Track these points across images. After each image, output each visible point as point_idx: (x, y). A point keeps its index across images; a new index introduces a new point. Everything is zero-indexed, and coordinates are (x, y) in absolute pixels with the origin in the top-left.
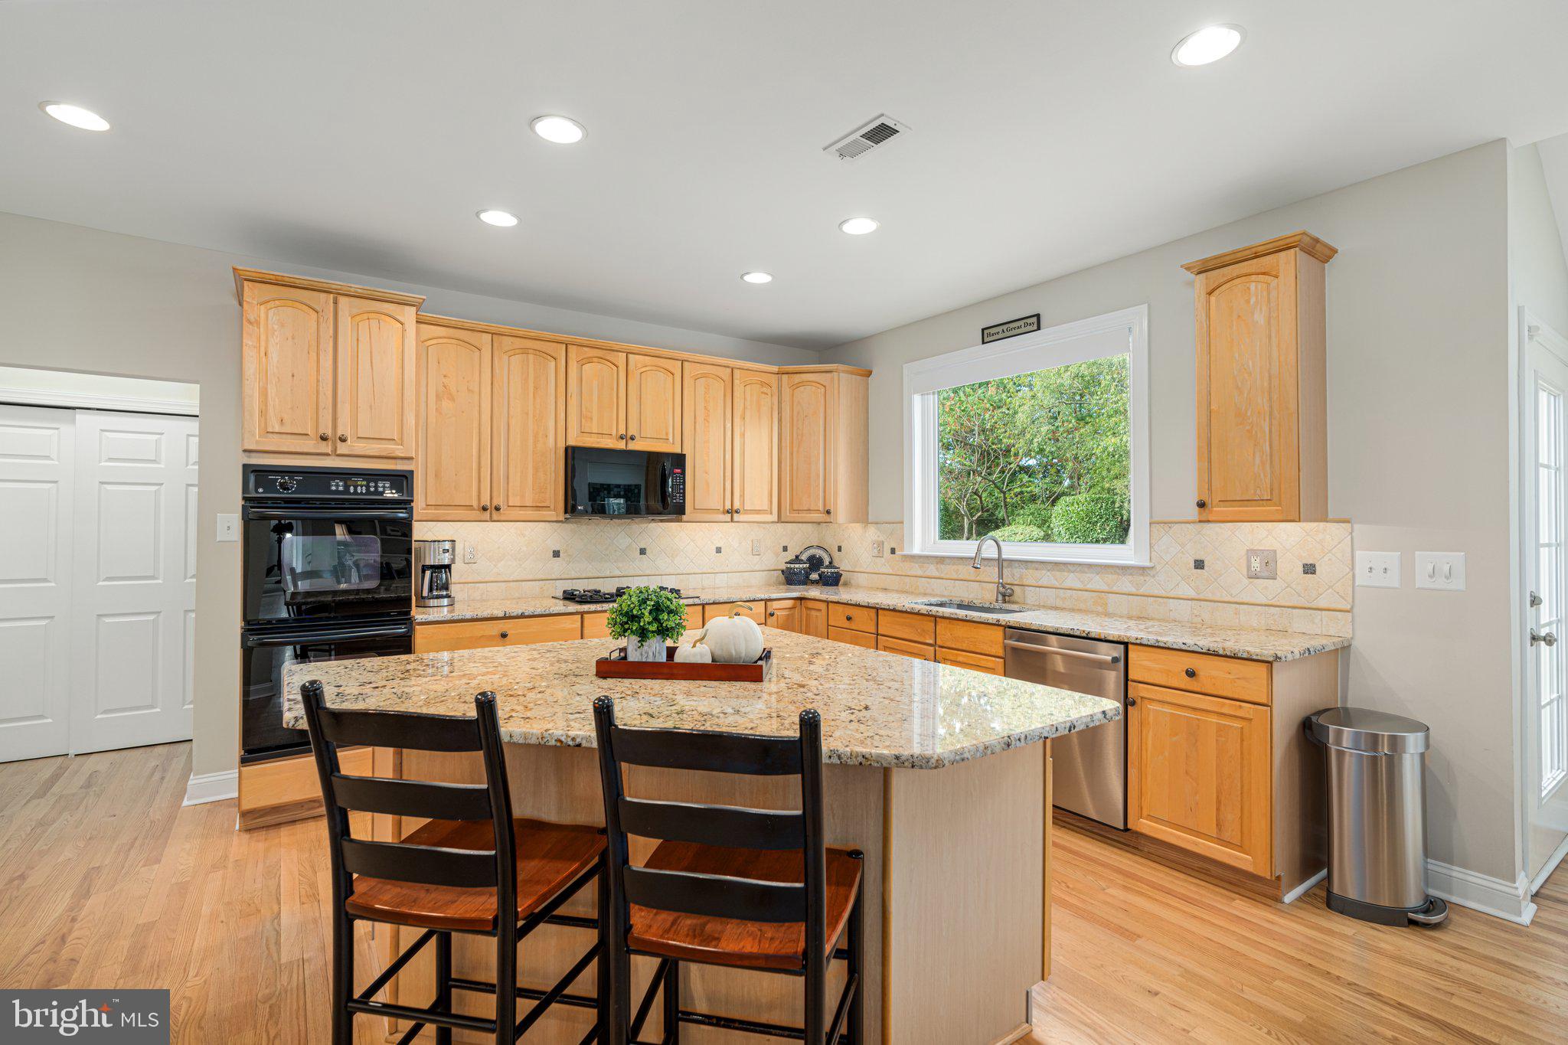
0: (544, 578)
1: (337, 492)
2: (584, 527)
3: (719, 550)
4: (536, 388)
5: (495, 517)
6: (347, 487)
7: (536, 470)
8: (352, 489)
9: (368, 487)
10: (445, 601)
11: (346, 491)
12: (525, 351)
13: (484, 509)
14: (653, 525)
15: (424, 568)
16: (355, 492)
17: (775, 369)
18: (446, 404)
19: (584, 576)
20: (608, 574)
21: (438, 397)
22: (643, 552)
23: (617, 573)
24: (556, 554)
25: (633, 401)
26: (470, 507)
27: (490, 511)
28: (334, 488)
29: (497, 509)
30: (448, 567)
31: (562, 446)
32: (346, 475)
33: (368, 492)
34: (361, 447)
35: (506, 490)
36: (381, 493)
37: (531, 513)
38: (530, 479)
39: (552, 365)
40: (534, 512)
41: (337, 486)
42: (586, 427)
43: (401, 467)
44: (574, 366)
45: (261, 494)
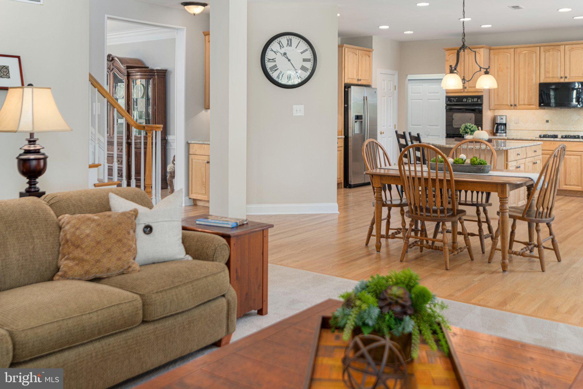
0: (542, 130)
1: (464, 102)
2: (559, 111)
4: (529, 64)
5: (515, 108)
6: (467, 101)
7: (529, 92)
8: (468, 101)
9: (472, 100)
10: (504, 134)
11: (466, 102)
12: (525, 52)
13: (511, 105)
16: (469, 102)
18: (500, 73)
19: (559, 130)
21: (498, 71)
23: (570, 130)
25: (567, 63)
26: (507, 105)
27: (514, 106)
28: (464, 101)
30: (505, 124)
31: (538, 82)
32: (467, 97)
33: (472, 102)
34: (470, 90)
35: (519, 99)
36: (475, 102)
37: (527, 107)
38: (527, 95)
39: (534, 55)
40: (528, 106)
41: (465, 100)
42: (547, 75)
43: (480, 94)
44: (543, 54)
45: (449, 103)
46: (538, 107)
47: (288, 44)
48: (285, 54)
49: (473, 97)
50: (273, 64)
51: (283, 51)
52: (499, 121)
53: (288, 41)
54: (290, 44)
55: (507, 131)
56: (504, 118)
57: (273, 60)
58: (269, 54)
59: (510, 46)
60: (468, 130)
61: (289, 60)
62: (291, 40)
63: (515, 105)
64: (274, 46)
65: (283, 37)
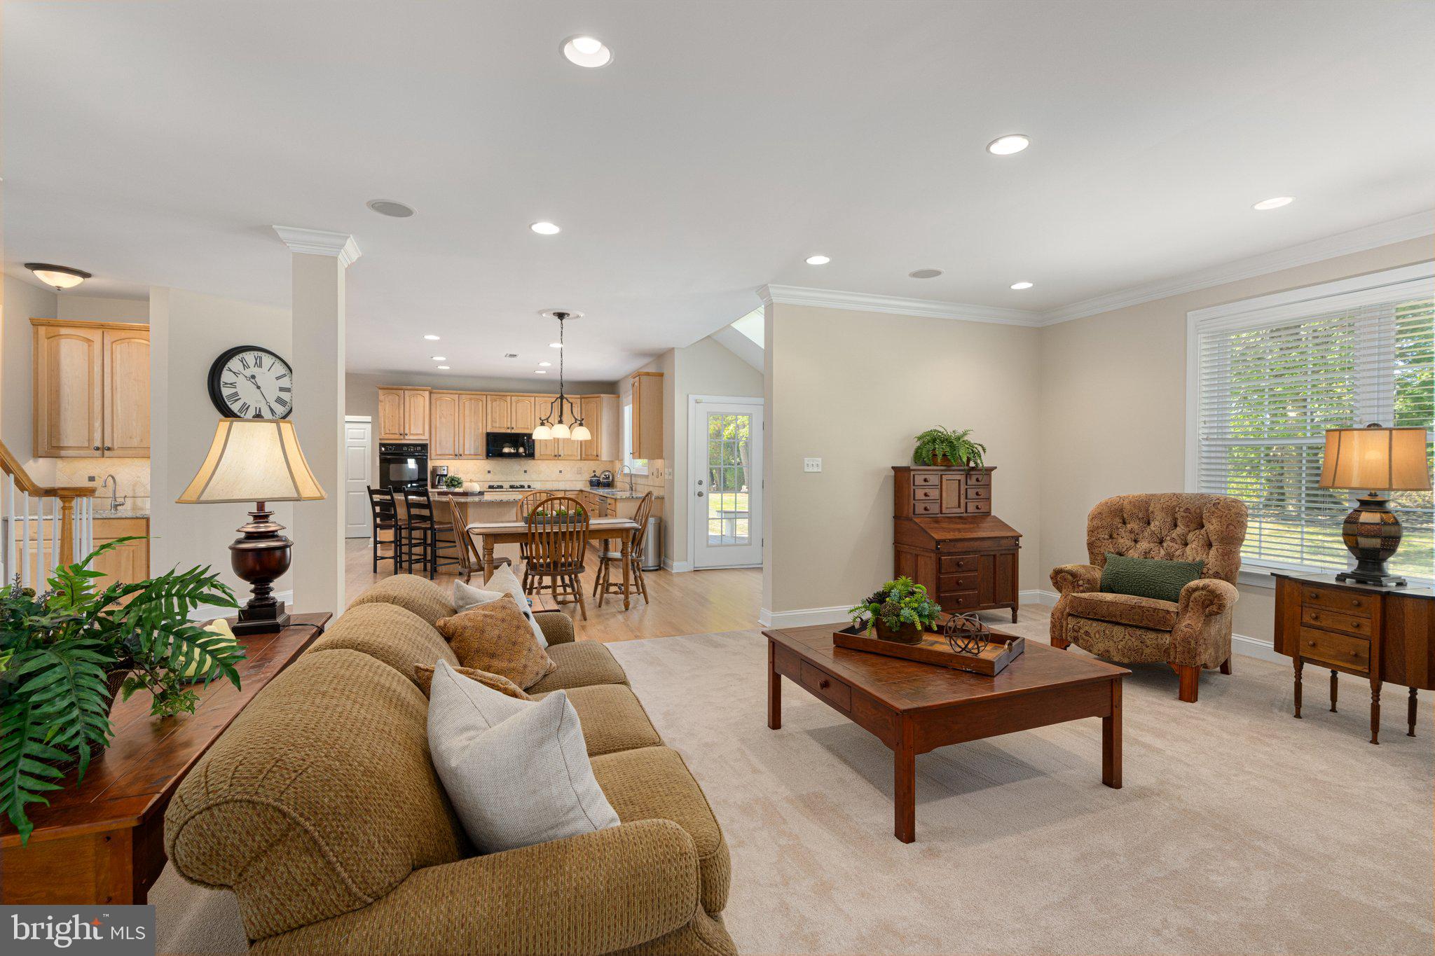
0: (484, 480)
1: (405, 450)
2: (501, 462)
3: (561, 472)
4: (475, 413)
5: (460, 458)
7: (475, 441)
8: (407, 449)
9: (414, 448)
12: (471, 399)
13: (456, 455)
14: (530, 461)
15: (437, 475)
16: (410, 451)
17: (579, 396)
18: (443, 420)
19: (506, 479)
20: (510, 480)
21: (440, 418)
22: (525, 472)
23: (514, 480)
24: (489, 472)
25: (514, 414)
27: (458, 456)
29: (461, 455)
30: (446, 476)
31: (485, 432)
32: (408, 445)
33: (414, 450)
34: (412, 437)
35: (464, 449)
37: (473, 457)
38: (473, 445)
39: (481, 403)
40: (475, 456)
41: (405, 448)
42: (494, 425)
43: (424, 442)
44: (489, 402)
45: (384, 451)
46: (484, 458)
47: (256, 363)
48: (253, 377)
50: (233, 391)
51: (248, 373)
52: (440, 472)
53: (256, 360)
54: (259, 364)
56: (446, 469)
57: (233, 385)
58: (226, 376)
59: (454, 391)
60: (456, 483)
61: (259, 387)
62: (261, 358)
64: (234, 364)
65: (248, 353)
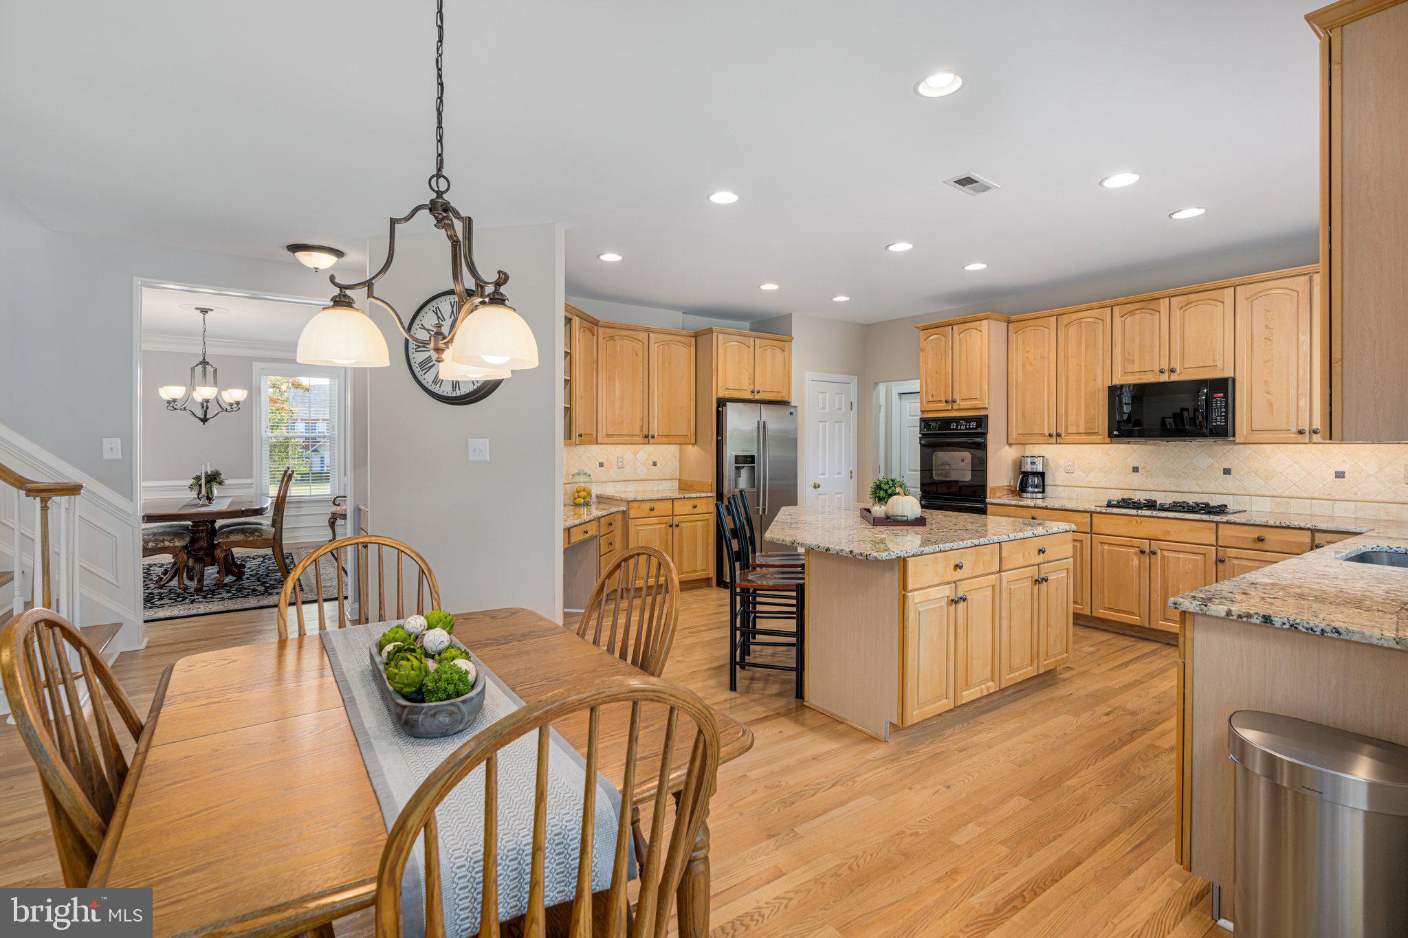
0: (1124, 487)
1: (953, 429)
2: (1162, 448)
4: (1087, 346)
5: (1059, 441)
6: (957, 426)
7: (1087, 406)
8: (959, 427)
9: (966, 426)
10: (1040, 495)
12: (1079, 321)
13: (1051, 435)
14: (1240, 447)
16: (960, 429)
19: (1162, 489)
20: (1186, 489)
21: (1024, 366)
24: (1136, 470)
25: (1176, 336)
26: (1043, 434)
27: (1056, 437)
29: (1060, 435)
30: (1042, 475)
31: (1106, 385)
32: (957, 420)
33: (966, 429)
34: (964, 404)
35: (1066, 422)
36: (973, 429)
37: (1083, 437)
38: (1083, 415)
39: (1100, 325)
40: (1087, 436)
41: (953, 426)
42: (1130, 368)
43: (982, 413)
44: (1117, 321)
45: (925, 431)
46: (1108, 440)
47: (452, 312)
49: (968, 420)
52: (1028, 468)
53: (453, 307)
55: (1048, 489)
56: (1039, 462)
59: (1047, 312)
63: (1058, 435)
64: (427, 316)
65: (443, 299)
